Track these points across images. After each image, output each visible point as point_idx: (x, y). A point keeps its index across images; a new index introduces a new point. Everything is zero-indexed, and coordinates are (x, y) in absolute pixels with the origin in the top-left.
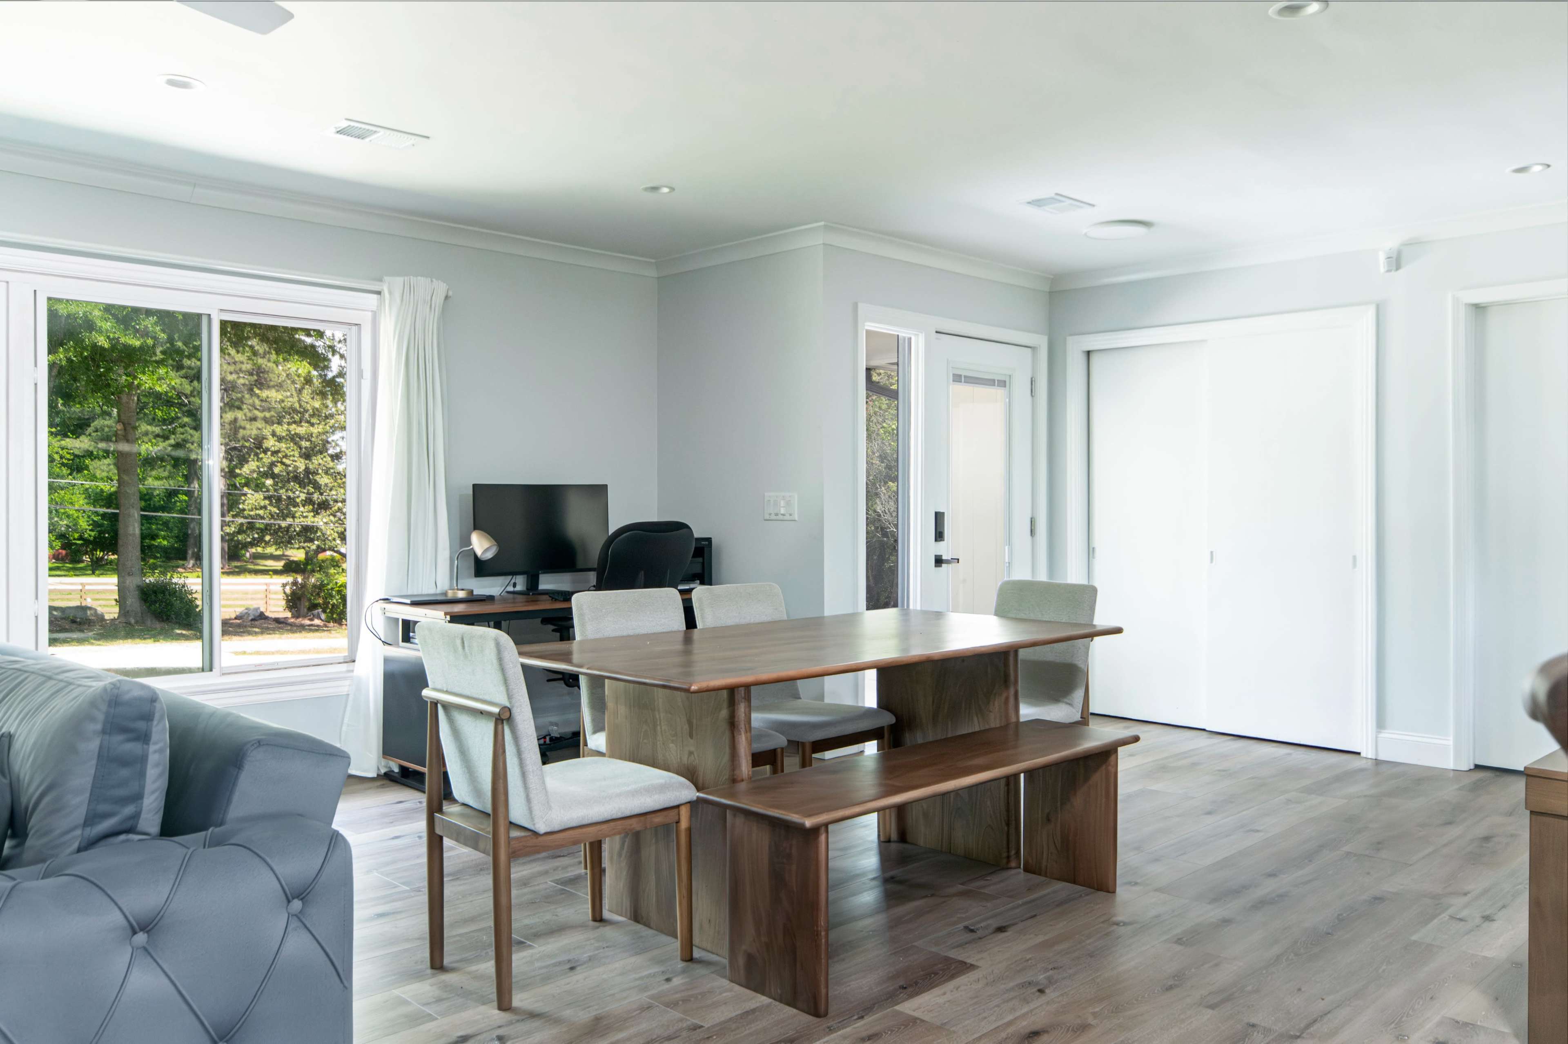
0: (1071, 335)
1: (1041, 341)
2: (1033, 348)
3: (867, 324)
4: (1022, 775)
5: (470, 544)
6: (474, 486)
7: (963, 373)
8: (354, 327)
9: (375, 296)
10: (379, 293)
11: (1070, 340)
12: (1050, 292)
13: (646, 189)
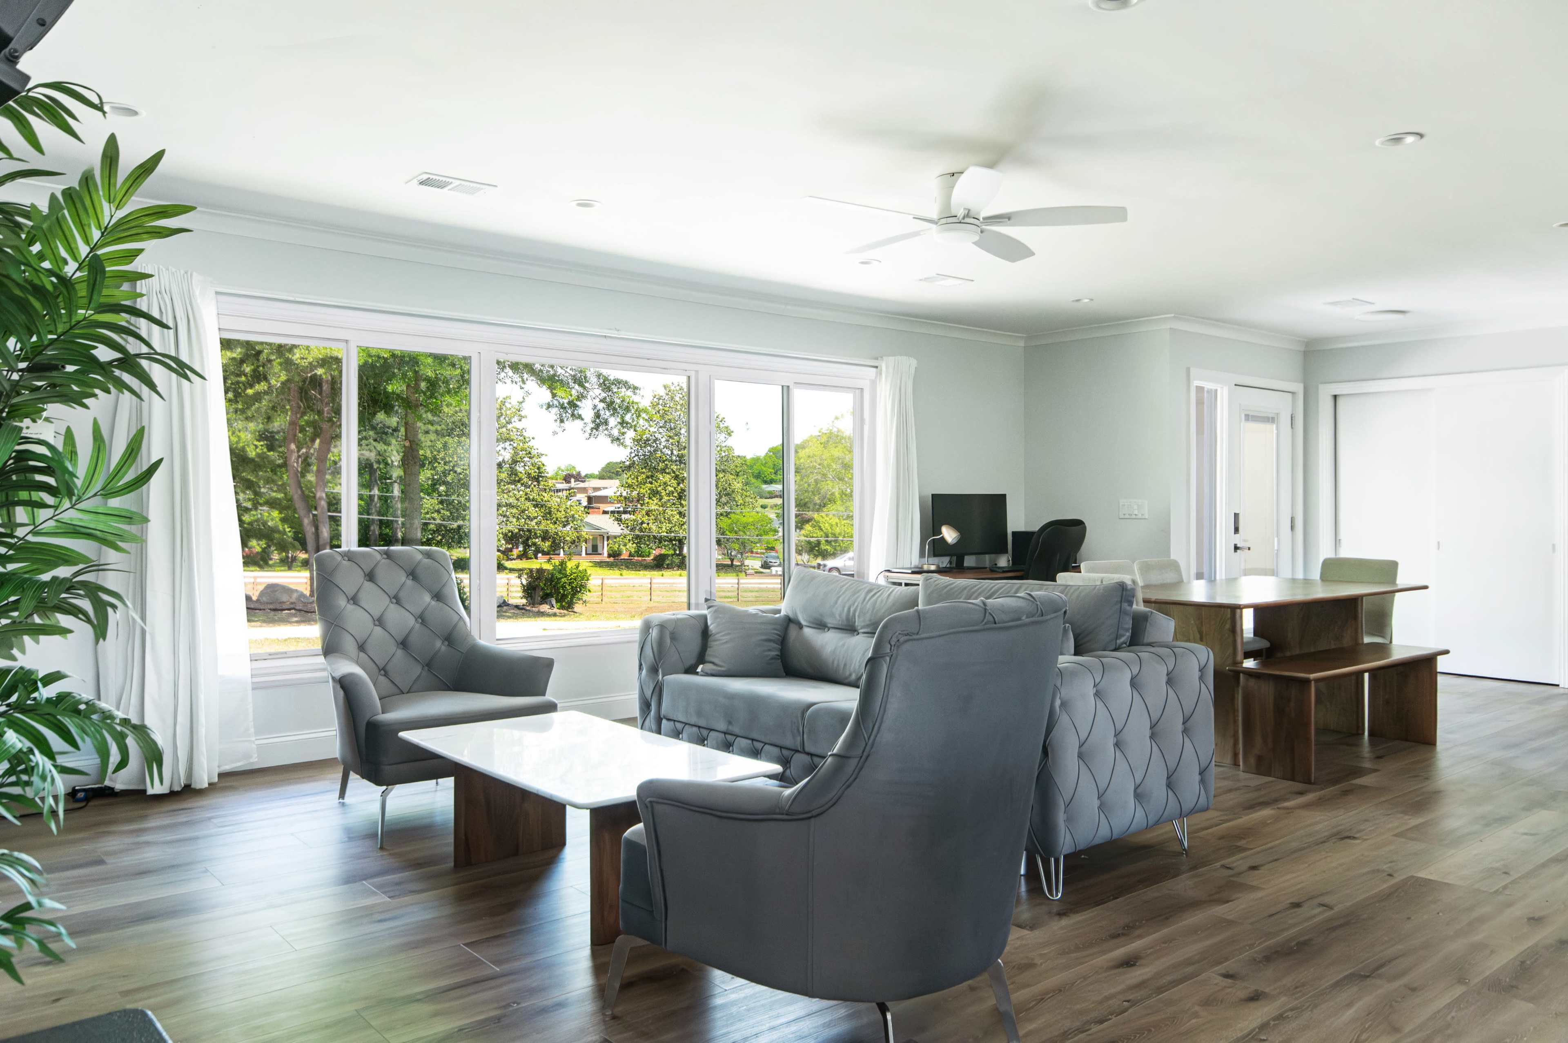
0: (1322, 383)
1: (1299, 388)
2: (1293, 393)
3: (1195, 382)
4: (1366, 675)
5: (941, 533)
6: (932, 495)
7: (1251, 413)
8: (857, 391)
9: (874, 369)
10: (877, 367)
11: (1322, 387)
12: (1304, 352)
13: (1073, 301)
